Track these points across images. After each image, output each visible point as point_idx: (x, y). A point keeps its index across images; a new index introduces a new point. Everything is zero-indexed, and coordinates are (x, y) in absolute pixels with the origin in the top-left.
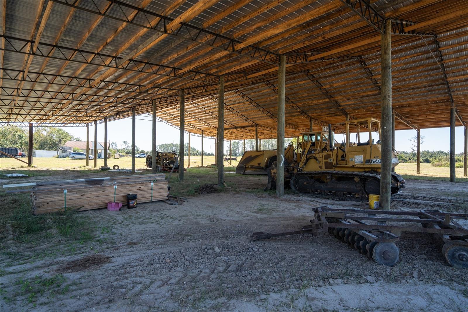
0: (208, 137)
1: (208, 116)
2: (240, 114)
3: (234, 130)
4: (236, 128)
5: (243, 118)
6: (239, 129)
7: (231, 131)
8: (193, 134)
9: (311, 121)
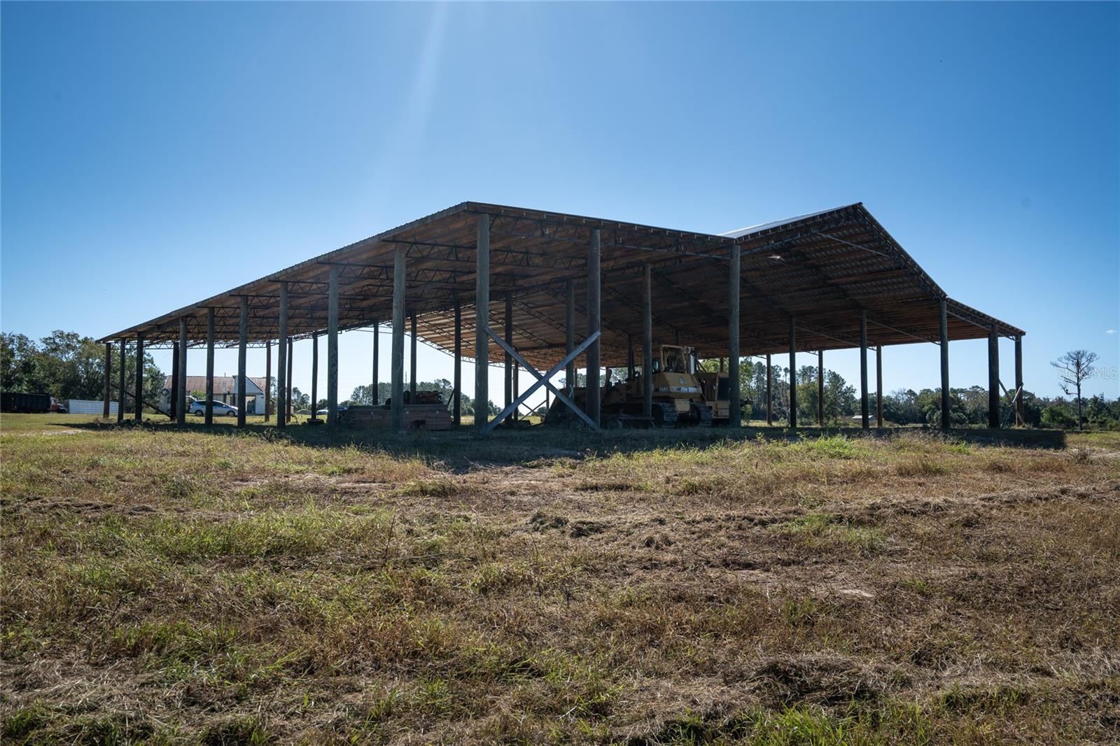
0: (498, 364)
1: (496, 324)
2: (555, 322)
3: (550, 351)
4: (551, 346)
5: (561, 329)
6: (558, 349)
7: (543, 351)
8: (467, 359)
9: (677, 334)
